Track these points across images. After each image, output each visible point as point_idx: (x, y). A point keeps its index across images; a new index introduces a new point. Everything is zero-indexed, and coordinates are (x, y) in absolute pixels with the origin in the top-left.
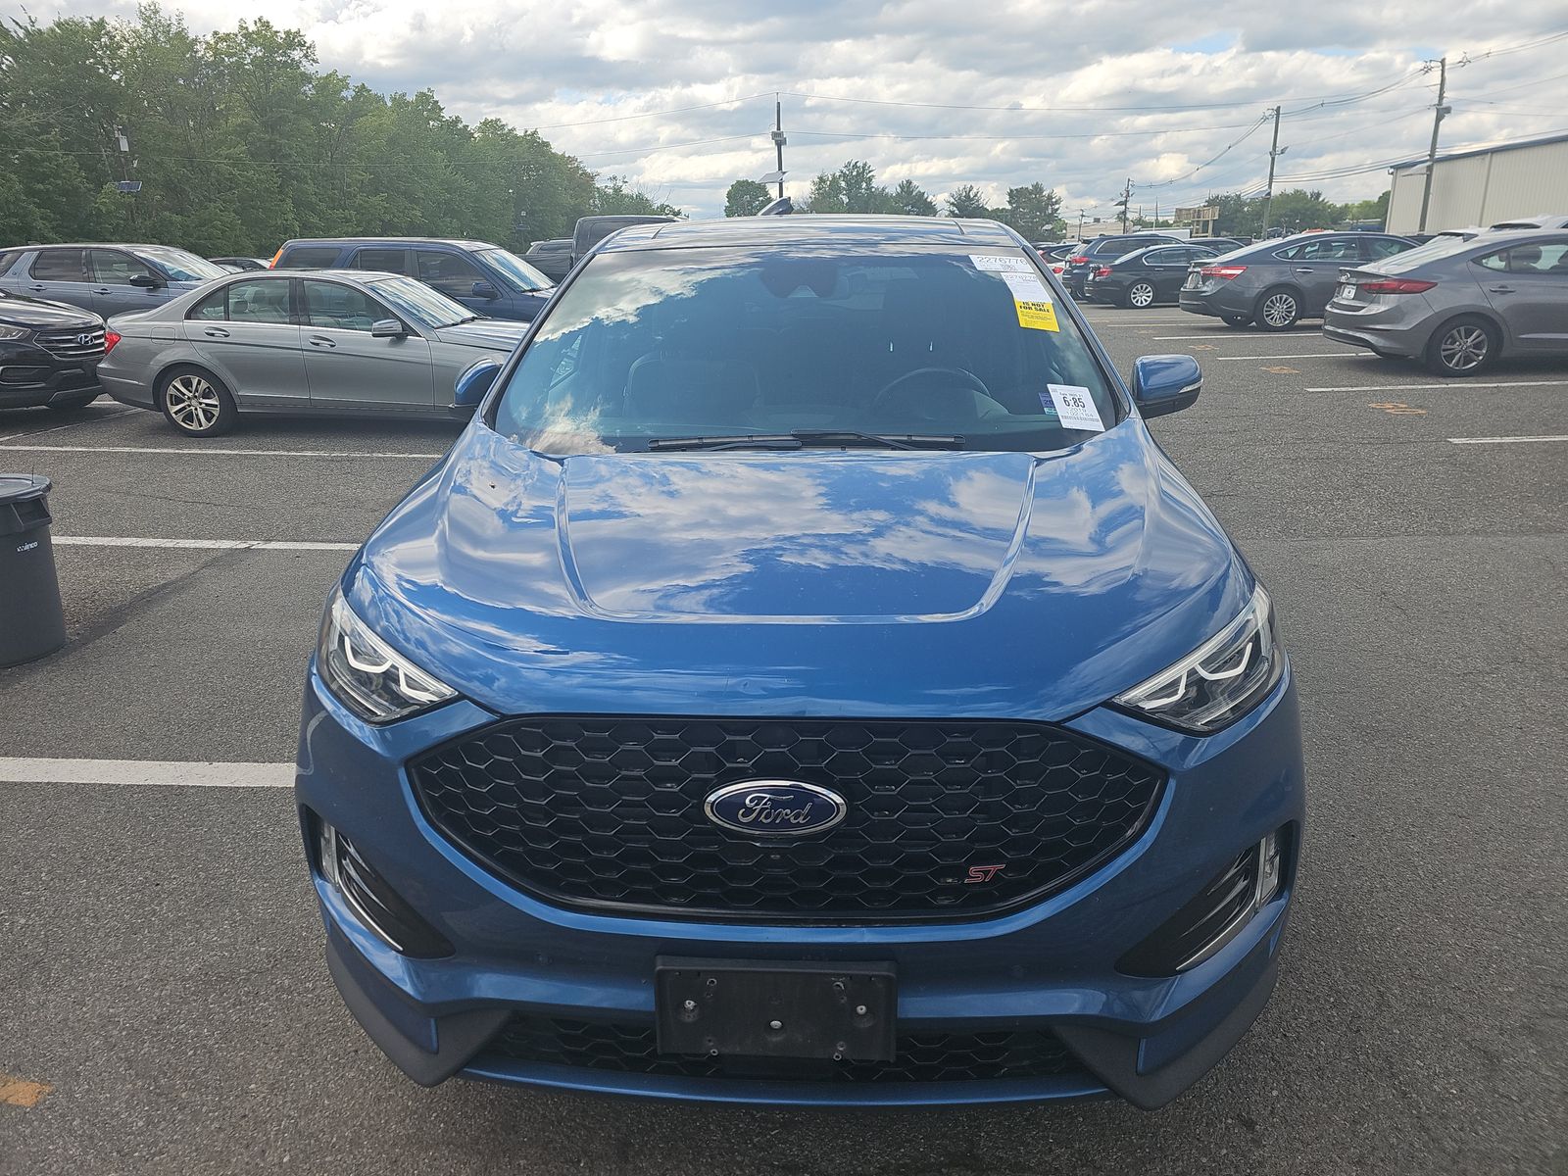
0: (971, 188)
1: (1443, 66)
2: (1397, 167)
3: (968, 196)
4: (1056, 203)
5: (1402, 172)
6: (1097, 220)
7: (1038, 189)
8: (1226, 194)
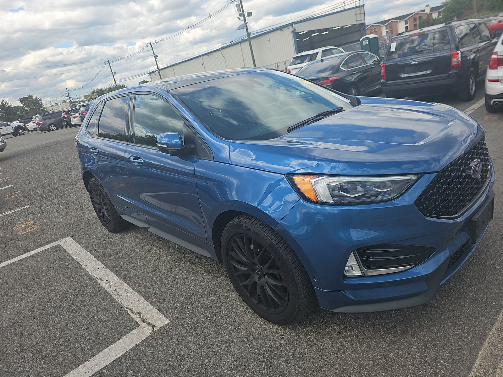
0: (3, 101)
1: (151, 44)
2: (150, 73)
3: (2, 103)
4: (40, 100)
5: (152, 75)
6: (57, 104)
7: (31, 97)
8: (97, 89)
